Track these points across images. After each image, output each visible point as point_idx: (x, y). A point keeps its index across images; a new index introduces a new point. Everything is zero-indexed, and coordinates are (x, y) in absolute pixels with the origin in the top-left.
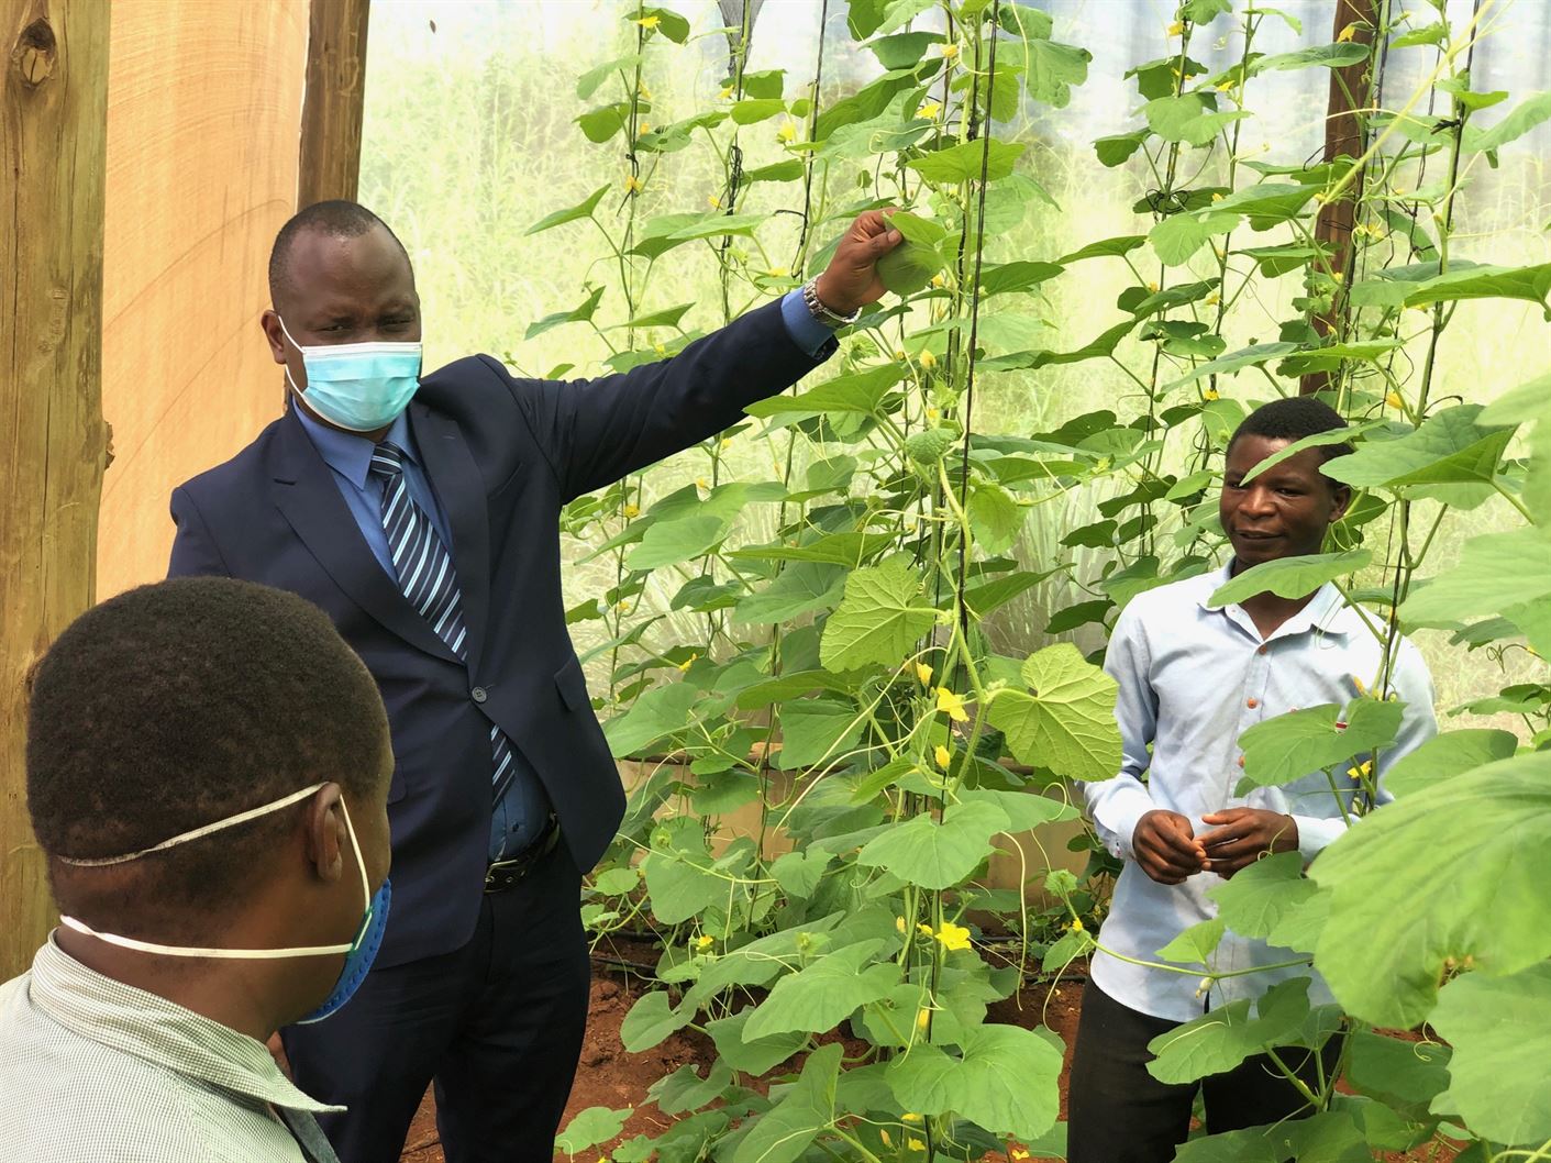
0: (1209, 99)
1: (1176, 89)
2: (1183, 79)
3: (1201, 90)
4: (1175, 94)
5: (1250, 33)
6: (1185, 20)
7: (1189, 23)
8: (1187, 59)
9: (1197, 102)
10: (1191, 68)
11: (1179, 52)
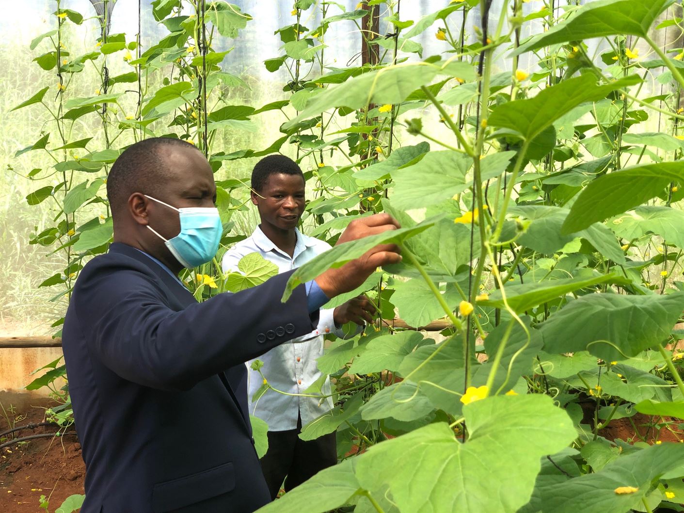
0: (310, 42)
1: (296, 38)
2: (299, 34)
3: (307, 38)
4: (296, 40)
5: (325, 12)
6: (298, 8)
7: (299, 10)
8: (300, 25)
9: (306, 43)
10: (302, 29)
11: (296, 22)
